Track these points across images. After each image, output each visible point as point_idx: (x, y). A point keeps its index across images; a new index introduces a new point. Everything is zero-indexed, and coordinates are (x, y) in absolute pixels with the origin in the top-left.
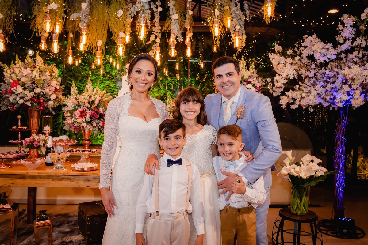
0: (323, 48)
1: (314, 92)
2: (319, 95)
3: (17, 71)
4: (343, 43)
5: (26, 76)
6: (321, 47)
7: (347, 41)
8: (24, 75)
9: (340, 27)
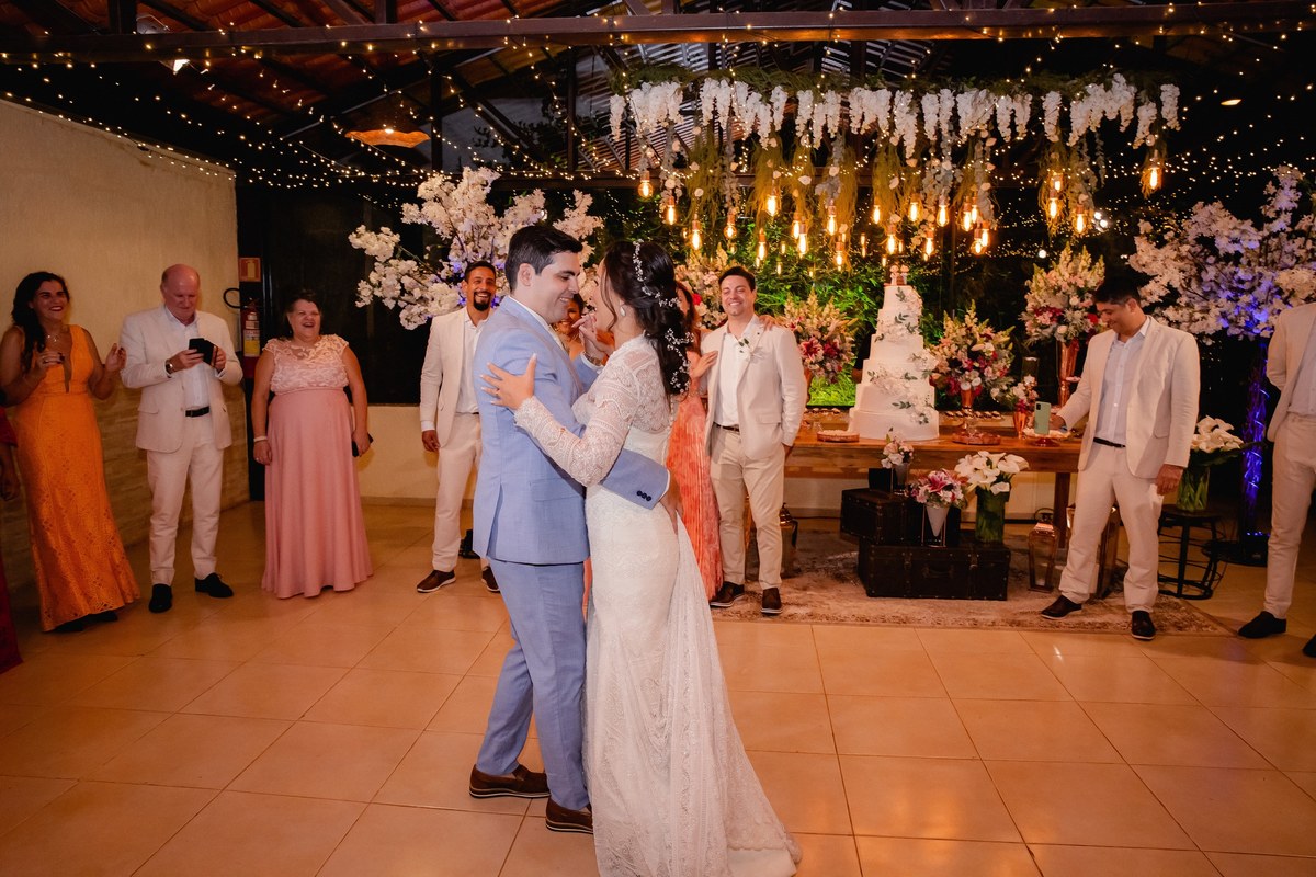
0: (1235, 228)
1: (1215, 311)
2: (1224, 315)
3: (692, 276)
4: (1274, 219)
5: (709, 286)
6: (1231, 227)
7: (1283, 216)
8: (706, 283)
9: (1270, 188)
